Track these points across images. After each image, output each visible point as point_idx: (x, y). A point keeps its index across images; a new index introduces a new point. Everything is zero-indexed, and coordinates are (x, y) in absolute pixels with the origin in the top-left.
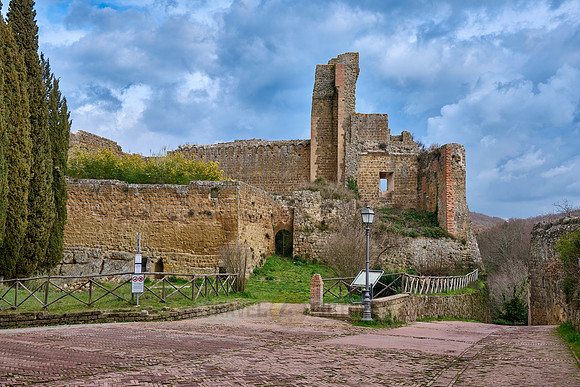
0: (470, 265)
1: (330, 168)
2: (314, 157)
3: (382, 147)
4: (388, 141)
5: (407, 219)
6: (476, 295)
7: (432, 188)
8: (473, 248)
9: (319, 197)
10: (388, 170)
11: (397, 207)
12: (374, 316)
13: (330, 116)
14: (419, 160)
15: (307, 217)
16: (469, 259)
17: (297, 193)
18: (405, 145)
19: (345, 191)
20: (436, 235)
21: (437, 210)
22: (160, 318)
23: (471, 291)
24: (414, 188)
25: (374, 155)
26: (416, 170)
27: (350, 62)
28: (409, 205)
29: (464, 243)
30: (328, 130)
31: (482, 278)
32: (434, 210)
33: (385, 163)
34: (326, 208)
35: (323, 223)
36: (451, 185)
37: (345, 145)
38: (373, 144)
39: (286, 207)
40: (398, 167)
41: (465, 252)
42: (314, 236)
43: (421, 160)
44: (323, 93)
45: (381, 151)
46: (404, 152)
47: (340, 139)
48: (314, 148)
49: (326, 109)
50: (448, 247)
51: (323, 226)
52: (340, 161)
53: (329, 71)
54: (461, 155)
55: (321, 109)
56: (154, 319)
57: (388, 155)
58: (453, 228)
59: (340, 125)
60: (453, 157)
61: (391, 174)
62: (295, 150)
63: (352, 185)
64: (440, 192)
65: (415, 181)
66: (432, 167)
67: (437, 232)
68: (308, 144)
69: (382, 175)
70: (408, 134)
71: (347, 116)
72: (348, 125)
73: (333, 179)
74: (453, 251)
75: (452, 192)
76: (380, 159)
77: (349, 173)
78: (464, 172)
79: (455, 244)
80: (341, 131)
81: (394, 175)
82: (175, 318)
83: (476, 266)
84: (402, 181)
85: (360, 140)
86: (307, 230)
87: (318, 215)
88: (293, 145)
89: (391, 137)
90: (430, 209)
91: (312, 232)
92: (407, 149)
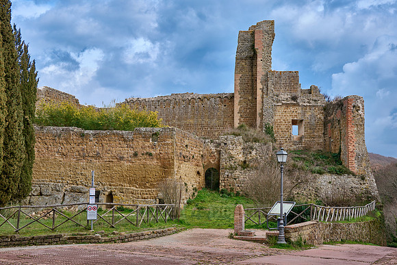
0: (368, 197)
1: (251, 116)
2: (237, 108)
3: (294, 98)
4: (299, 94)
5: (315, 159)
6: (374, 222)
7: (336, 133)
8: (371, 184)
9: (241, 140)
10: (299, 118)
11: (307, 149)
12: (287, 240)
13: (250, 73)
14: (325, 109)
15: (231, 157)
16: (367, 192)
17: (223, 137)
18: (312, 97)
19: (263, 135)
20: (340, 173)
21: (340, 151)
22: (111, 241)
23: (369, 219)
24: (321, 133)
25: (287, 105)
26: (322, 118)
27: (267, 29)
28: (316, 147)
29: (363, 178)
30: (249, 85)
31: (379, 208)
32: (337, 152)
33: (297, 113)
34: (247, 150)
35: (245, 162)
36: (352, 130)
37: (263, 98)
38: (286, 97)
39: (213, 149)
40: (307, 115)
41: (364, 186)
42: (237, 173)
43: (327, 109)
44: (245, 54)
45: (293, 102)
46: (313, 103)
47: (259, 92)
48: (237, 100)
49: (247, 67)
50: (350, 182)
51: (244, 165)
52: (259, 111)
53: (249, 36)
54: (360, 105)
55: (243, 67)
56: (106, 242)
57: (299, 105)
58: (354, 166)
59: (258, 81)
60: (354, 106)
61: (302, 121)
62: (221, 101)
63: (269, 131)
64: (343, 136)
65: (322, 127)
66: (336, 115)
67: (340, 169)
68: (232, 96)
69: (294, 122)
70: (316, 88)
71: (264, 73)
72: (266, 81)
73: (253, 125)
74: (354, 185)
75: (353, 136)
76: (292, 109)
77: (266, 121)
78: (363, 120)
79: (356, 180)
80: (259, 86)
81: (304, 122)
82: (123, 241)
83: (373, 198)
84: (311, 127)
85: (276, 93)
86: (231, 168)
87: (241, 156)
88: (220, 97)
89: (301, 91)
90: (335, 150)
91: (236, 169)
92: (315, 101)
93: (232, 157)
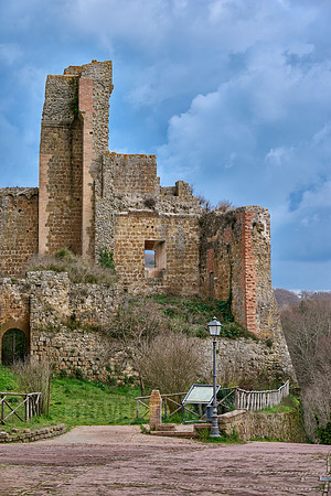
0: (277, 375)
1: (71, 236)
2: (44, 216)
3: (149, 203)
4: (157, 195)
5: (191, 311)
7: (223, 267)
8: (282, 352)
9: (66, 280)
10: (158, 237)
11: (171, 294)
12: (222, 432)
13: (68, 153)
14: (201, 223)
15: (49, 309)
16: (277, 367)
17: (33, 275)
18: (180, 201)
19: (96, 269)
21: (231, 298)
24: (194, 265)
25: (138, 215)
26: (197, 239)
27: (100, 77)
29: (269, 344)
30: (68, 174)
31: (295, 392)
32: (225, 298)
33: (152, 229)
34: (76, 297)
35: (73, 318)
36: (251, 263)
37: (94, 201)
38: (135, 200)
39: (17, 296)
40: (172, 233)
41: (271, 357)
42: (60, 337)
43: (205, 223)
44: (58, 119)
45: (147, 210)
46: (181, 212)
47: (87, 190)
48: (43, 202)
49: (62, 143)
51: (72, 323)
52: (86, 223)
53: (66, 86)
54: (264, 222)
55: (55, 142)
57: (157, 216)
58: (255, 324)
59: (86, 170)
60: (254, 224)
61: (162, 243)
63: (106, 260)
64: (236, 274)
65: (196, 255)
66: (222, 236)
68: (35, 194)
69: (149, 245)
70: (185, 185)
71: (96, 157)
72: (99, 170)
73: (76, 248)
74: (255, 356)
75: (254, 273)
76: (146, 222)
77: (101, 242)
78: (268, 246)
80: (87, 179)
81: (165, 246)
83: (286, 376)
84: (179, 255)
85: (117, 192)
86: (51, 329)
87: (65, 306)
88: (10, 195)
89: (161, 189)
90: (220, 296)
91: (58, 331)
92: (185, 208)
93: (51, 309)
